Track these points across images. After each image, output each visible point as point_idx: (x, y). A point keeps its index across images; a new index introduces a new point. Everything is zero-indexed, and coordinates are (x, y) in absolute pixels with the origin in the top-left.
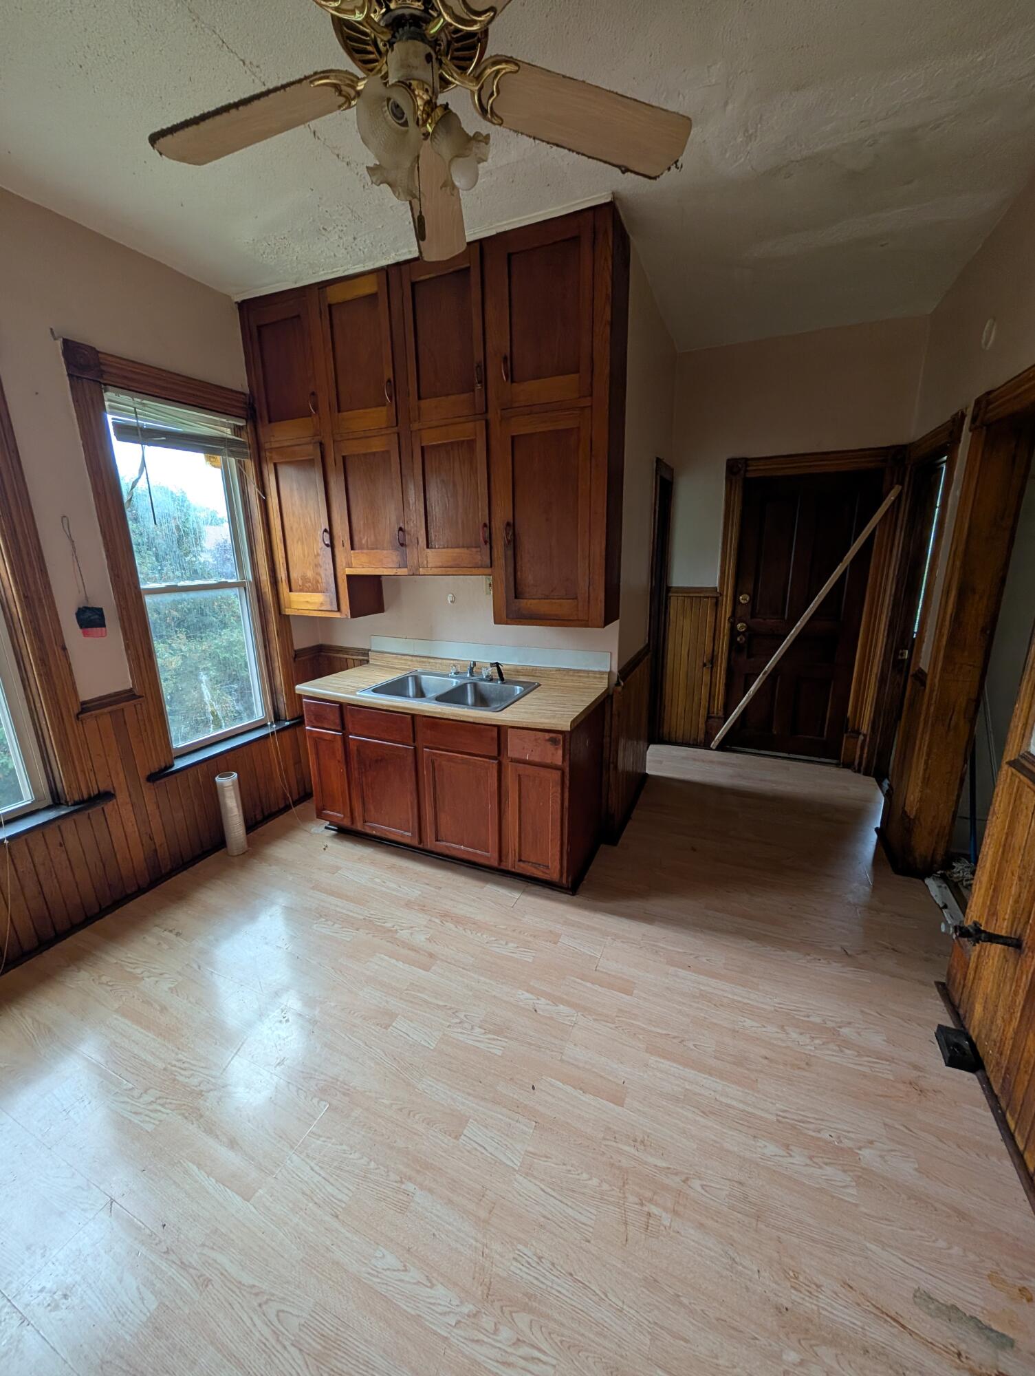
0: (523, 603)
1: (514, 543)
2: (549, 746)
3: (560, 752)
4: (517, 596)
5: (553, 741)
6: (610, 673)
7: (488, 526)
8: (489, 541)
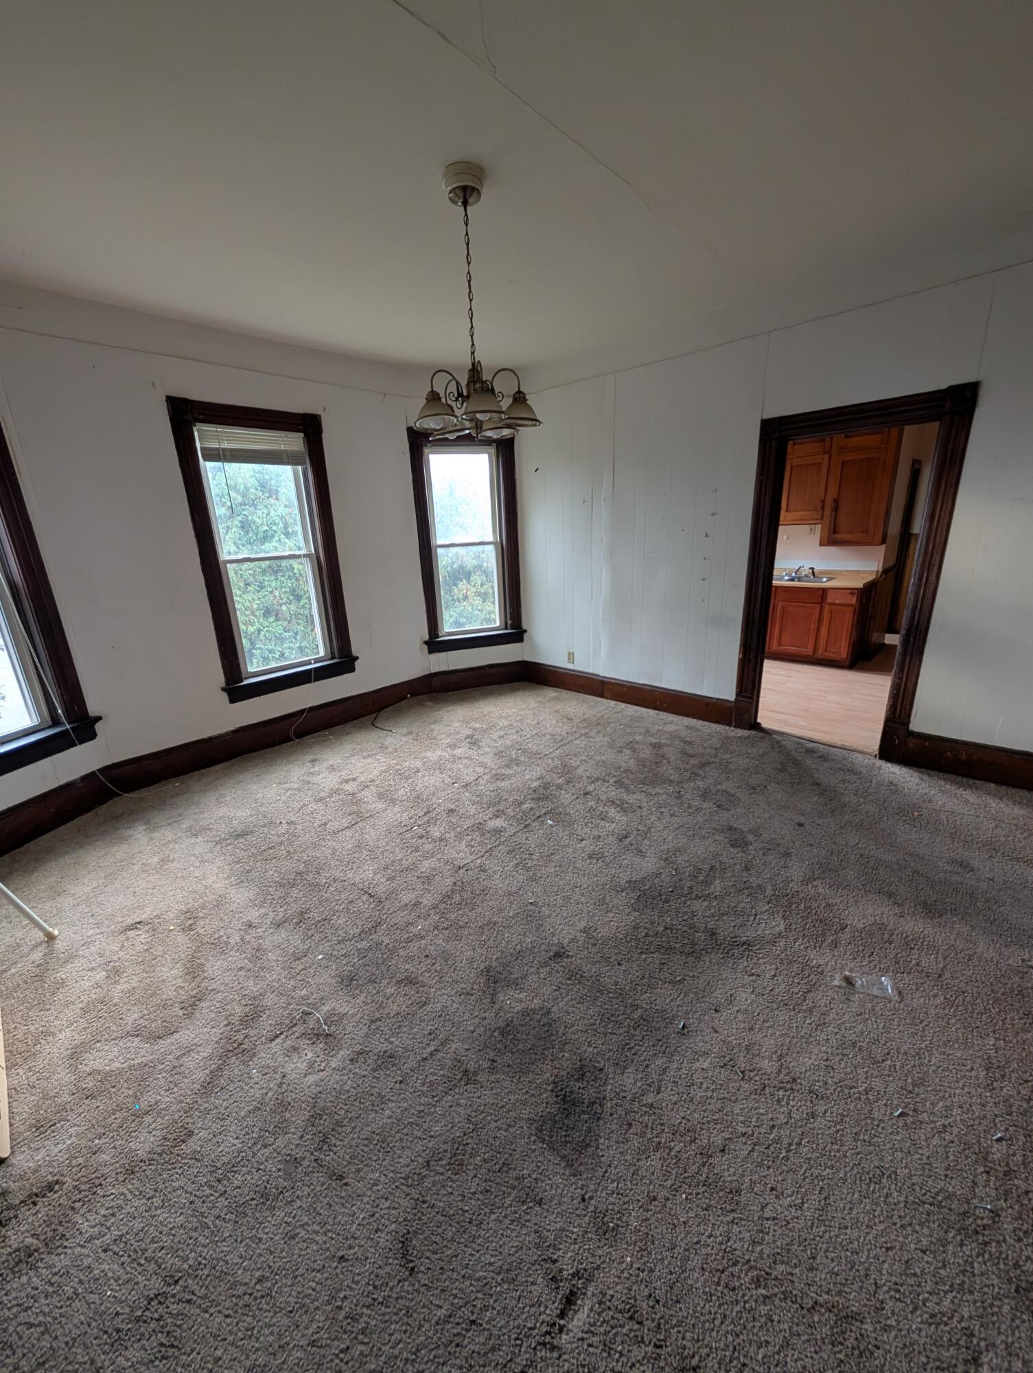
0: (838, 536)
1: (836, 509)
2: (850, 596)
3: (855, 598)
4: (835, 532)
5: (852, 594)
6: (877, 571)
7: (823, 502)
8: (823, 507)
